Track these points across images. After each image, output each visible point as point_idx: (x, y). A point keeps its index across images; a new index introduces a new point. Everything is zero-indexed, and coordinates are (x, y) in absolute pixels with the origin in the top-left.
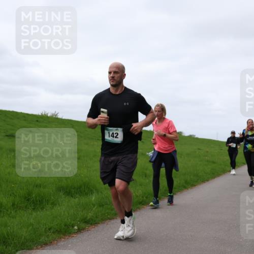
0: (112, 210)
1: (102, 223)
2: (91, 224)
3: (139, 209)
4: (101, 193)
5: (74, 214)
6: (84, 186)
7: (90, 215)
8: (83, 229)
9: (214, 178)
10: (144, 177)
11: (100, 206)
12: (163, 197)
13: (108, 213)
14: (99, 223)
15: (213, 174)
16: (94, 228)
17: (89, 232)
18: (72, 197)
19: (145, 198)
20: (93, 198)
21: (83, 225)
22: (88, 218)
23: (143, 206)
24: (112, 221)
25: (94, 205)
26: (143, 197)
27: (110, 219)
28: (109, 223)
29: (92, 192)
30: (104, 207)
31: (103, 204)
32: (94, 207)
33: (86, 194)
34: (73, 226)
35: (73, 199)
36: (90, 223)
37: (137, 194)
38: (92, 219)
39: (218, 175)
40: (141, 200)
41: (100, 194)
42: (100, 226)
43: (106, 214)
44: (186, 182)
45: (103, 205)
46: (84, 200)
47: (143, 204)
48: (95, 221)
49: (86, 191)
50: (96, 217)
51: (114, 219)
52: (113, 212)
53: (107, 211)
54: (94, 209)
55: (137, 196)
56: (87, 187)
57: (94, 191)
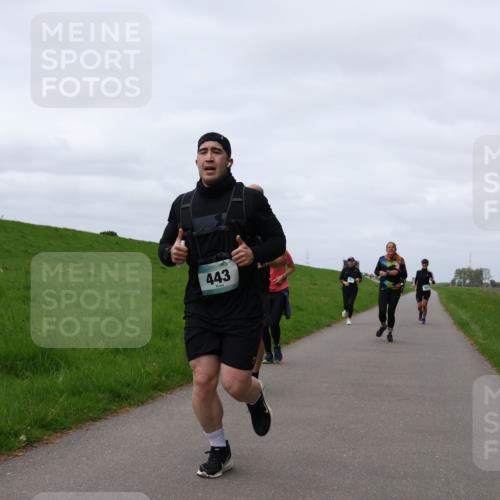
0: (98, 401)
1: (77, 428)
2: (55, 431)
3: (153, 398)
5: (21, 411)
6: (43, 356)
7: (52, 412)
8: (39, 440)
9: (299, 338)
10: (164, 337)
11: (74, 395)
13: (89, 407)
14: (70, 429)
15: (297, 330)
16: (61, 437)
17: (51, 445)
18: (17, 376)
19: (164, 378)
20: (61, 379)
21: (38, 433)
22: (50, 417)
23: (160, 393)
24: (98, 424)
25: (61, 393)
26: (160, 376)
27: (94, 420)
28: (91, 427)
29: (58, 368)
30: (82, 396)
31: (81, 389)
32: (61, 396)
33: (47, 371)
34: (17, 435)
35: (18, 381)
36: (53, 427)
37: (148, 369)
38: (56, 420)
39: (308, 333)
40: (156, 382)
41: (74, 369)
42: (74, 435)
43: (86, 411)
45: (80, 393)
47: (160, 390)
48: (62, 424)
49: (47, 365)
50: (66, 416)
51: (100, 419)
52: (100, 405)
53: (88, 404)
54: (61, 400)
55: (149, 374)
56: (48, 358)
57: (63, 365)
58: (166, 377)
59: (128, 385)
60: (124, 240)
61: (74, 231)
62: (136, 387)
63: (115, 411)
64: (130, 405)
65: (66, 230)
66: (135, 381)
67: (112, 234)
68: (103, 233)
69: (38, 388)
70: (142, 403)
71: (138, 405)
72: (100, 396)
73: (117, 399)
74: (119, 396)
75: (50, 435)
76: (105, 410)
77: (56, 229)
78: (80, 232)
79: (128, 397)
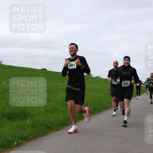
0: (42, 130)
1: (34, 139)
2: (27, 140)
3: (61, 128)
4: (34, 118)
5: (14, 133)
6: (22, 113)
7: (26, 134)
8: (21, 144)
10: (65, 107)
11: (33, 127)
12: (78, 120)
13: (39, 132)
14: (32, 140)
16: (29, 143)
17: (25, 146)
18: (13, 121)
19: (65, 121)
20: (28, 122)
21: (21, 141)
22: (25, 135)
23: (64, 127)
24: (42, 138)
25: (29, 127)
26: (63, 120)
27: (40, 136)
28: (40, 139)
29: (27, 117)
31: (35, 125)
32: (29, 128)
33: (23, 119)
34: (13, 142)
35: (13, 123)
36: (26, 139)
37: (59, 118)
38: (27, 137)
40: (62, 123)
42: (33, 142)
43: (38, 133)
44: (94, 109)
45: (35, 127)
46: (21, 123)
47: (64, 126)
48: (29, 138)
49: (23, 117)
50: (31, 135)
51: (43, 136)
52: (43, 131)
53: (38, 131)
54: (29, 129)
55: (60, 120)
56: (24, 114)
57: (29, 117)
58: (66, 121)
59: (53, 124)
60: (49, 71)
61: (31, 69)
62: (55, 124)
63: (48, 133)
64: (53, 131)
65: (28, 68)
66: (55, 122)
67: (45, 69)
68: (42, 69)
69: (20, 125)
70: (58, 131)
71: (56, 131)
72: (43, 128)
73: (49, 129)
74: (49, 128)
75: (25, 142)
76: (44, 133)
77: (25, 68)
78: (34, 69)
79: (52, 128)
